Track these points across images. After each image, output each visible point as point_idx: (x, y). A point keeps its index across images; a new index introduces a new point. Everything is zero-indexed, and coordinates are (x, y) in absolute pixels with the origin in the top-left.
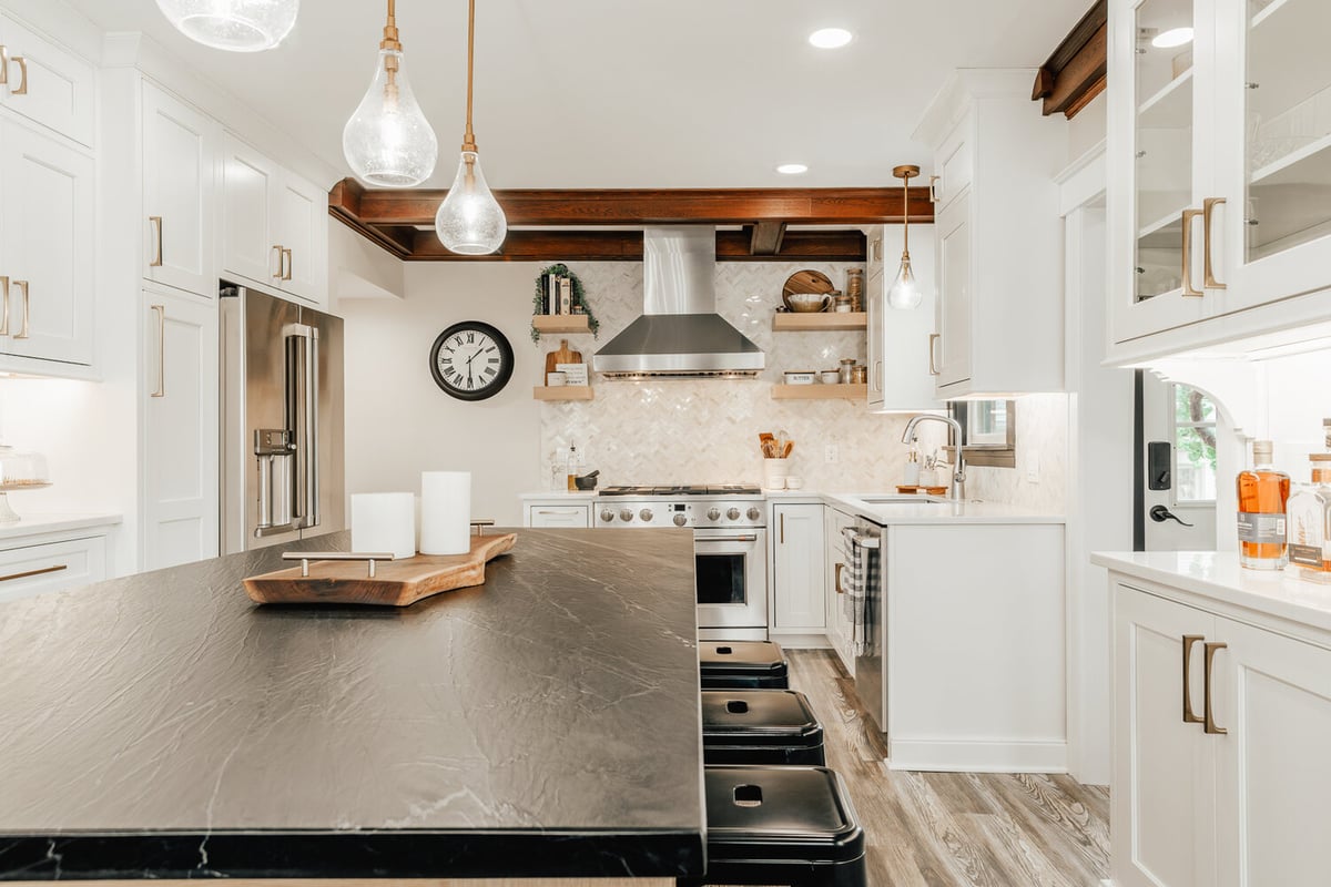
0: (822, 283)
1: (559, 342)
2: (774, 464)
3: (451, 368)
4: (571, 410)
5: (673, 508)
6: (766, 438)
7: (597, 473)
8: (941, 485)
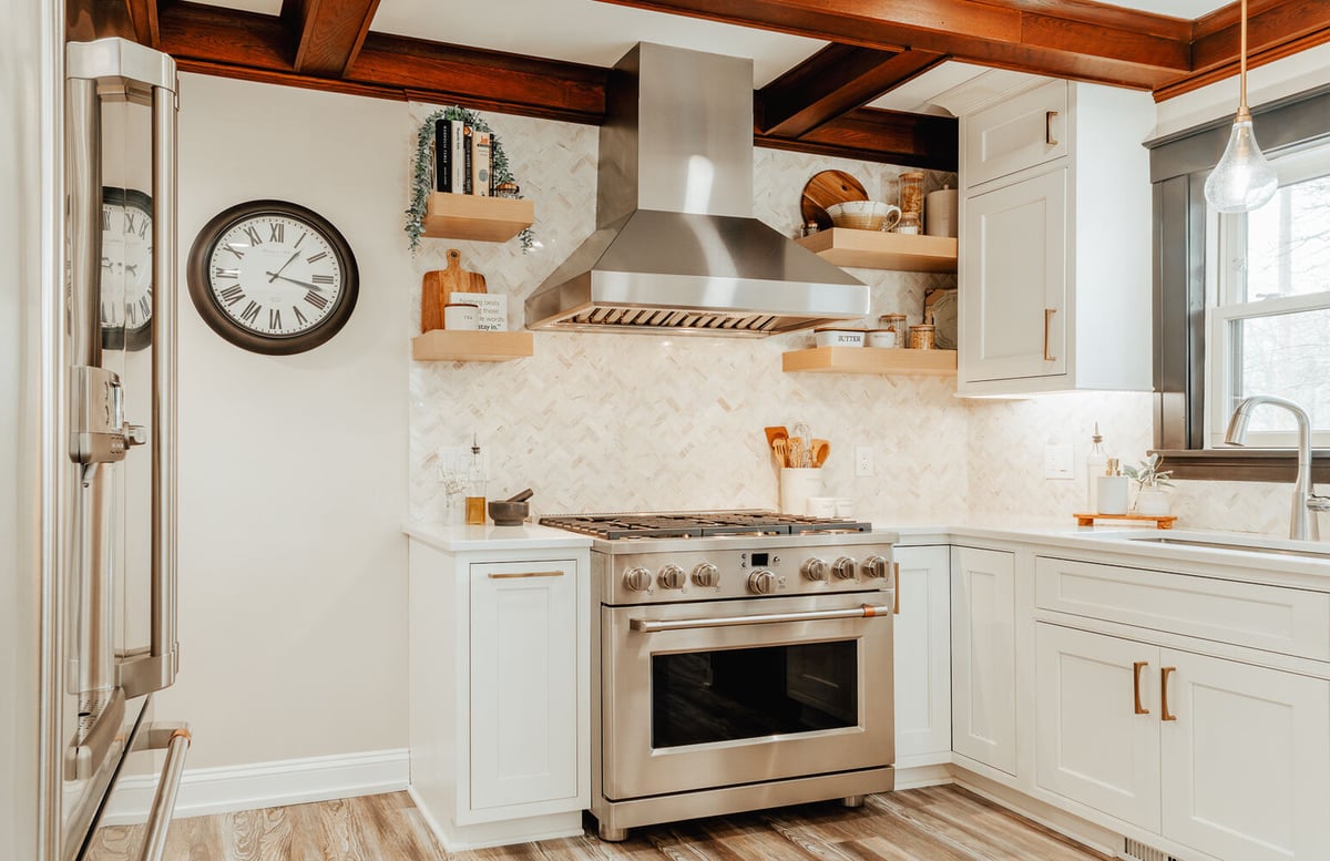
0: (855, 192)
1: (446, 253)
2: (799, 476)
3: (238, 288)
5: (749, 561)
6: (776, 434)
7: (529, 493)
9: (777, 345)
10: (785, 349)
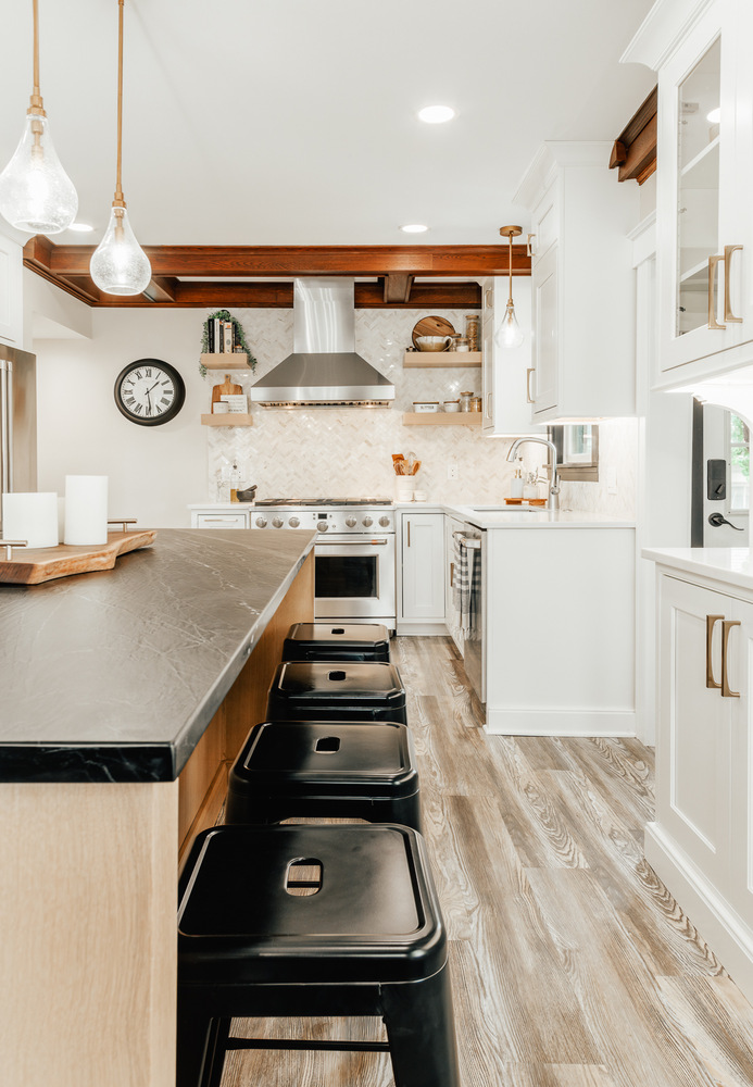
0: (445, 327)
1: (224, 376)
2: (405, 481)
3: (133, 398)
4: (234, 435)
5: (317, 516)
6: (398, 458)
7: (255, 487)
8: (541, 498)
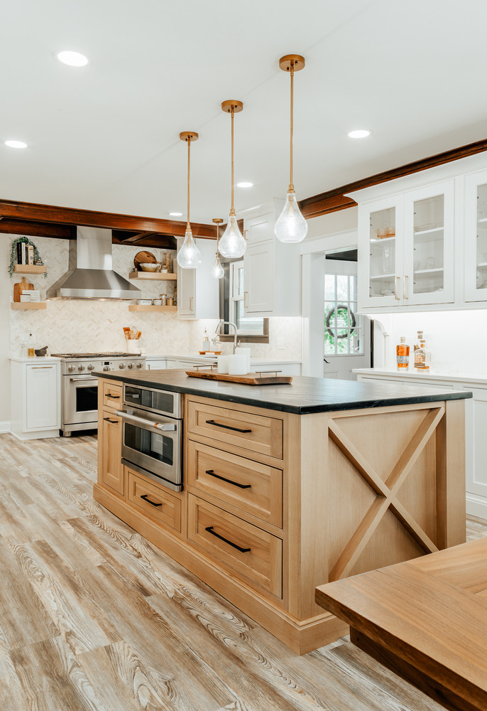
0: (152, 258)
1: (21, 278)
2: (133, 343)
5: (103, 363)
6: (127, 330)
7: (47, 347)
9: (127, 304)
10: (129, 304)
